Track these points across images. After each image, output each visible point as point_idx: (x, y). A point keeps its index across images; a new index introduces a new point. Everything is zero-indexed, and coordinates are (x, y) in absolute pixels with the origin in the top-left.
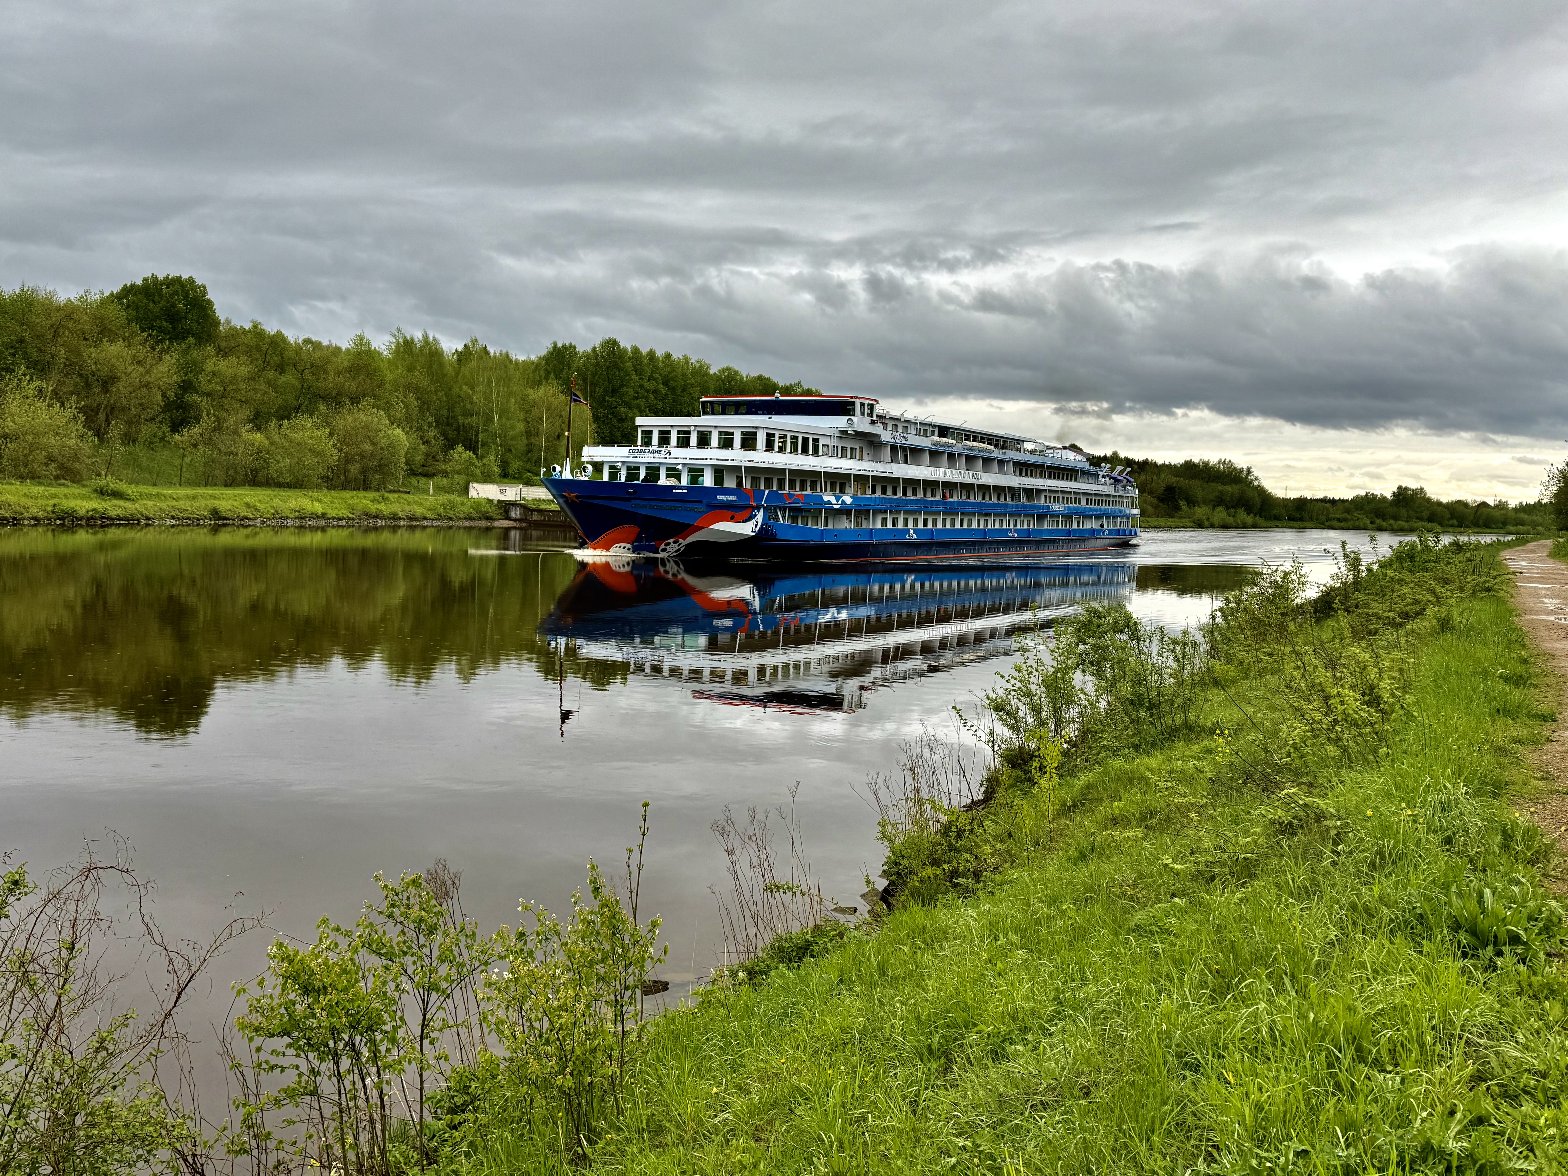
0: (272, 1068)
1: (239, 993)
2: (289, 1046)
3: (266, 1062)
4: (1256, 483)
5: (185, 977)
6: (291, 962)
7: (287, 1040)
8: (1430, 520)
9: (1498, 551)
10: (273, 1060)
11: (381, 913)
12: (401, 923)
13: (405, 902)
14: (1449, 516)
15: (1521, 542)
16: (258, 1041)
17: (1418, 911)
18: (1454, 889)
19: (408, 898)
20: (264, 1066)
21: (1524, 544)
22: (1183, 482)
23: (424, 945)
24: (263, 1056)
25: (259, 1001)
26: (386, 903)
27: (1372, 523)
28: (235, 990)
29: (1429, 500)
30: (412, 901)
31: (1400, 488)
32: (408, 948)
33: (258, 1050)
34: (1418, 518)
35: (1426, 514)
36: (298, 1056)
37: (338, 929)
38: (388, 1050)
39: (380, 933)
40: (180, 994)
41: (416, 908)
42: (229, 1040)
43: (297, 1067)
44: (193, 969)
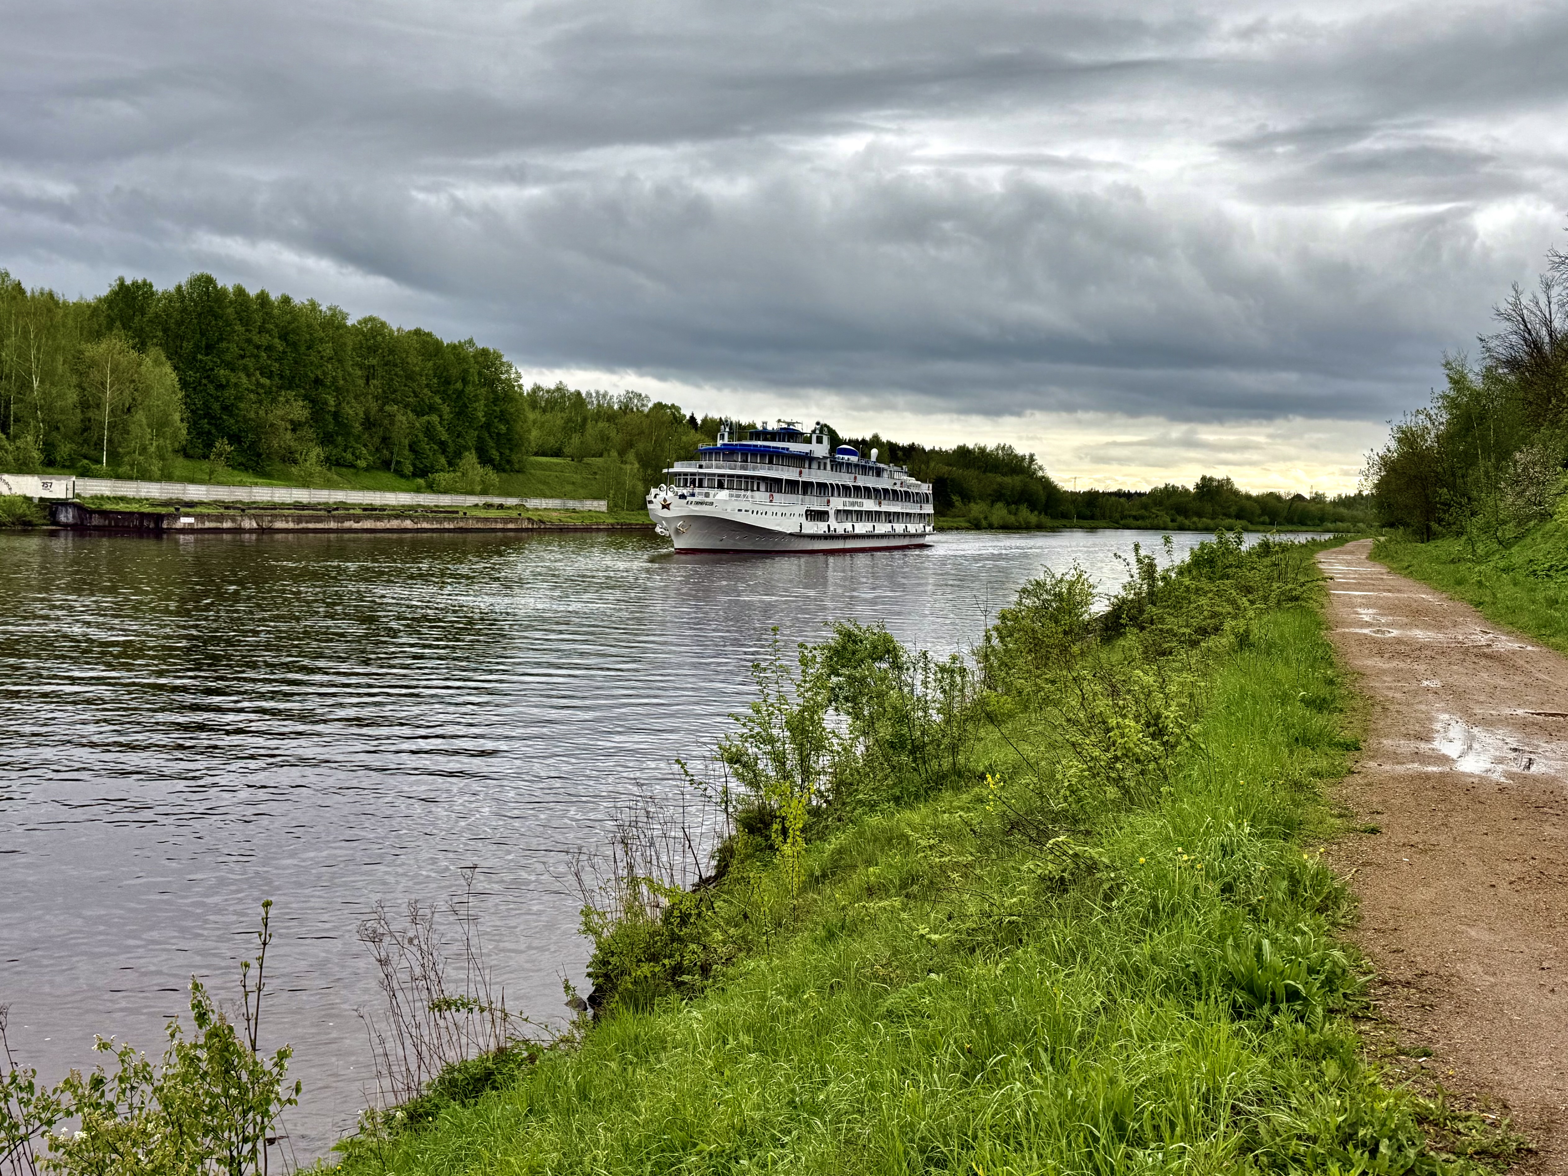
4: (1040, 474)
8: (1238, 517)
9: (1313, 552)
14: (1259, 512)
15: (1338, 542)
17: (1192, 969)
18: (1230, 941)
21: (1342, 544)
22: (957, 472)
27: (1173, 521)
29: (1236, 493)
31: (1204, 478)
34: (1225, 515)
35: (1233, 510)
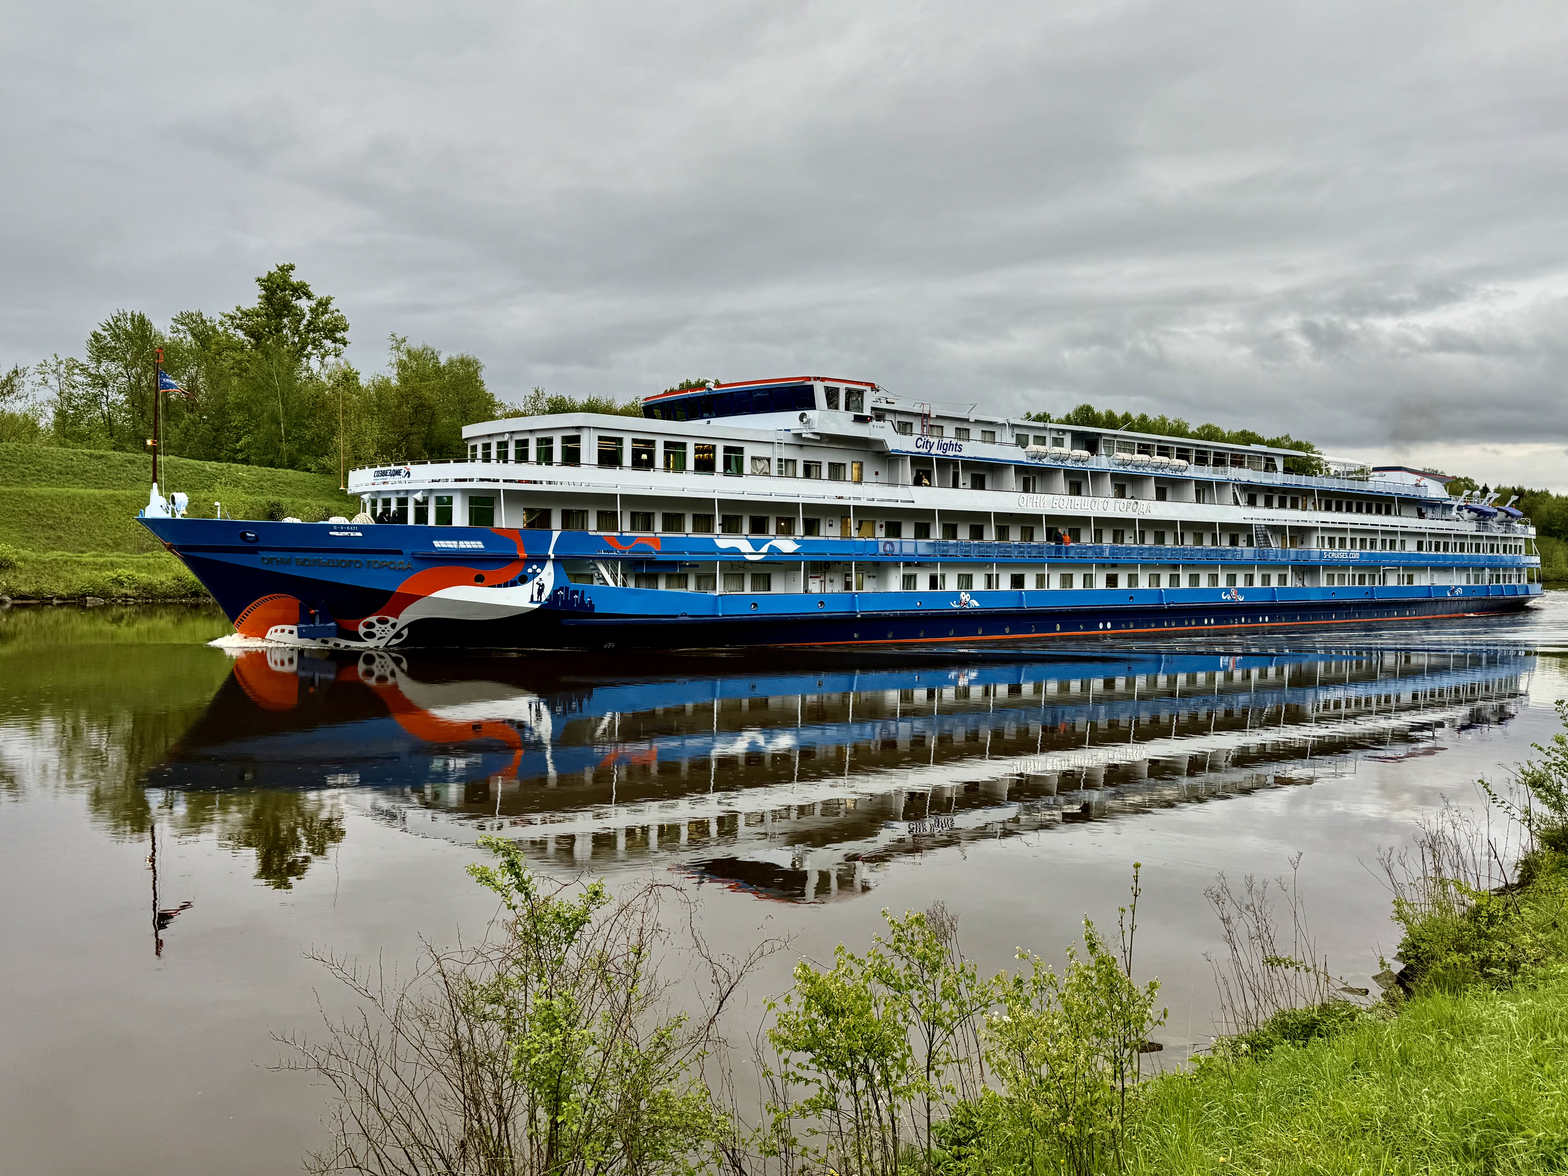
0: (798, 1079)
1: (769, 1007)
2: (812, 1061)
3: (793, 1073)
5: (726, 988)
6: (813, 983)
7: (810, 1055)
10: (800, 1073)
11: (889, 946)
12: (907, 957)
13: (909, 938)
16: (786, 1053)
19: (913, 935)
20: (791, 1077)
23: (928, 981)
24: (791, 1068)
25: (786, 1016)
26: (894, 937)
28: (767, 1004)
30: (916, 938)
32: (915, 981)
33: (786, 1061)
36: (819, 1071)
37: (852, 958)
38: (898, 1077)
39: (889, 964)
40: (722, 1003)
41: (920, 944)
42: (761, 1049)
43: (819, 1082)
44: (733, 981)
